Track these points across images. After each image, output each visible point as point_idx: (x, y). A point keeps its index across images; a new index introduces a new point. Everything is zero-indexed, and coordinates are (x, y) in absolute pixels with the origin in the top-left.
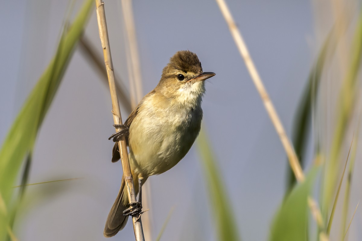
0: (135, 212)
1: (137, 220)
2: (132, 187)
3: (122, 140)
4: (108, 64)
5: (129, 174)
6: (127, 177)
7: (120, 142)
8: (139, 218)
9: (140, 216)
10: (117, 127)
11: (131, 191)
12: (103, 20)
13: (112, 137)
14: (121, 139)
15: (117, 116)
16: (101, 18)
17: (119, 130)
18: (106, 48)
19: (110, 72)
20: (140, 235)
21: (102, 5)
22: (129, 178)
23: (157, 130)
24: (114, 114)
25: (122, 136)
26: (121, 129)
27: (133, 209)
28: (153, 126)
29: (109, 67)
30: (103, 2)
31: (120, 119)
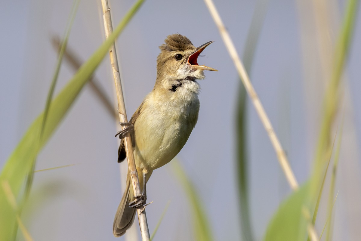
0: (140, 204)
1: (141, 212)
2: (137, 181)
3: (128, 137)
4: (114, 66)
5: (134, 169)
6: (133, 172)
7: (125, 138)
8: (143, 210)
9: (145, 209)
10: (122, 125)
11: (136, 185)
12: (109, 25)
13: (119, 134)
14: (126, 135)
15: (123, 114)
16: (107, 23)
17: (124, 127)
18: (112, 51)
19: (116, 74)
20: (145, 226)
21: (108, 11)
22: (134, 172)
23: (160, 125)
24: (120, 112)
25: (127, 133)
26: (126, 127)
27: (137, 202)
28: (156, 121)
29: (115, 68)
30: (110, 8)
31: (126, 117)
